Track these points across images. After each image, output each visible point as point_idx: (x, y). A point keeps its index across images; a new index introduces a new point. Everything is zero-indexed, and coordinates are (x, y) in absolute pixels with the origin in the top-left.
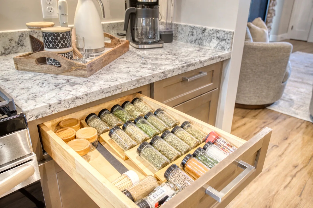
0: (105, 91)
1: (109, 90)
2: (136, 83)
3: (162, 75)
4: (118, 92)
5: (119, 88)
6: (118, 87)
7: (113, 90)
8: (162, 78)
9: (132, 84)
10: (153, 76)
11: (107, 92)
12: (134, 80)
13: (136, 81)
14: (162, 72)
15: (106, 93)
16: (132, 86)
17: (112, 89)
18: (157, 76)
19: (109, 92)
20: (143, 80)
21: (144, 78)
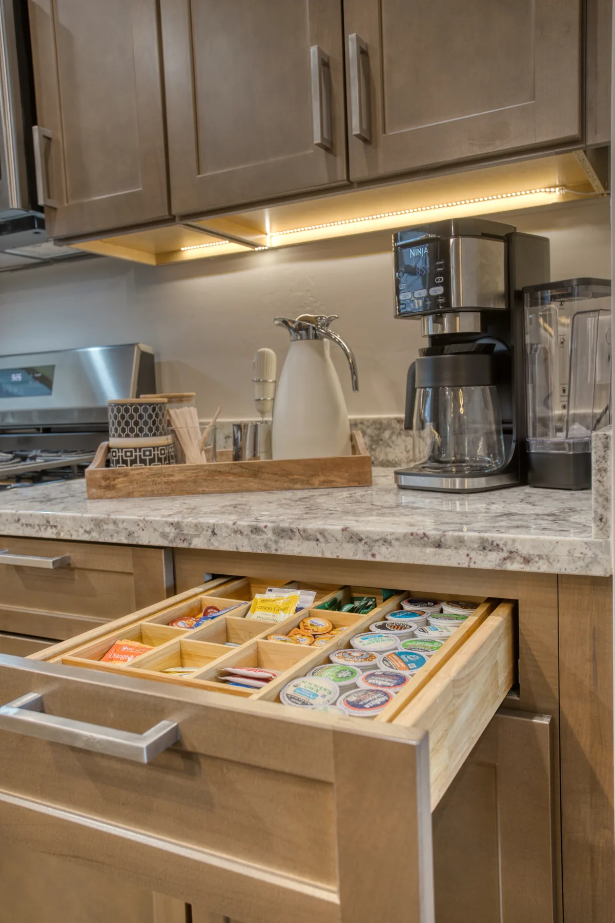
0: (23, 521)
1: (31, 522)
2: (92, 526)
3: (172, 532)
4: (49, 533)
5: (52, 524)
6: (48, 522)
7: (38, 525)
8: (171, 541)
9: (82, 528)
10: (142, 525)
11: (27, 525)
12: (88, 518)
13: (93, 523)
14: (172, 524)
15: (24, 526)
16: (81, 531)
17: (37, 522)
18: (155, 530)
19: (30, 525)
20: (111, 527)
21: (115, 522)
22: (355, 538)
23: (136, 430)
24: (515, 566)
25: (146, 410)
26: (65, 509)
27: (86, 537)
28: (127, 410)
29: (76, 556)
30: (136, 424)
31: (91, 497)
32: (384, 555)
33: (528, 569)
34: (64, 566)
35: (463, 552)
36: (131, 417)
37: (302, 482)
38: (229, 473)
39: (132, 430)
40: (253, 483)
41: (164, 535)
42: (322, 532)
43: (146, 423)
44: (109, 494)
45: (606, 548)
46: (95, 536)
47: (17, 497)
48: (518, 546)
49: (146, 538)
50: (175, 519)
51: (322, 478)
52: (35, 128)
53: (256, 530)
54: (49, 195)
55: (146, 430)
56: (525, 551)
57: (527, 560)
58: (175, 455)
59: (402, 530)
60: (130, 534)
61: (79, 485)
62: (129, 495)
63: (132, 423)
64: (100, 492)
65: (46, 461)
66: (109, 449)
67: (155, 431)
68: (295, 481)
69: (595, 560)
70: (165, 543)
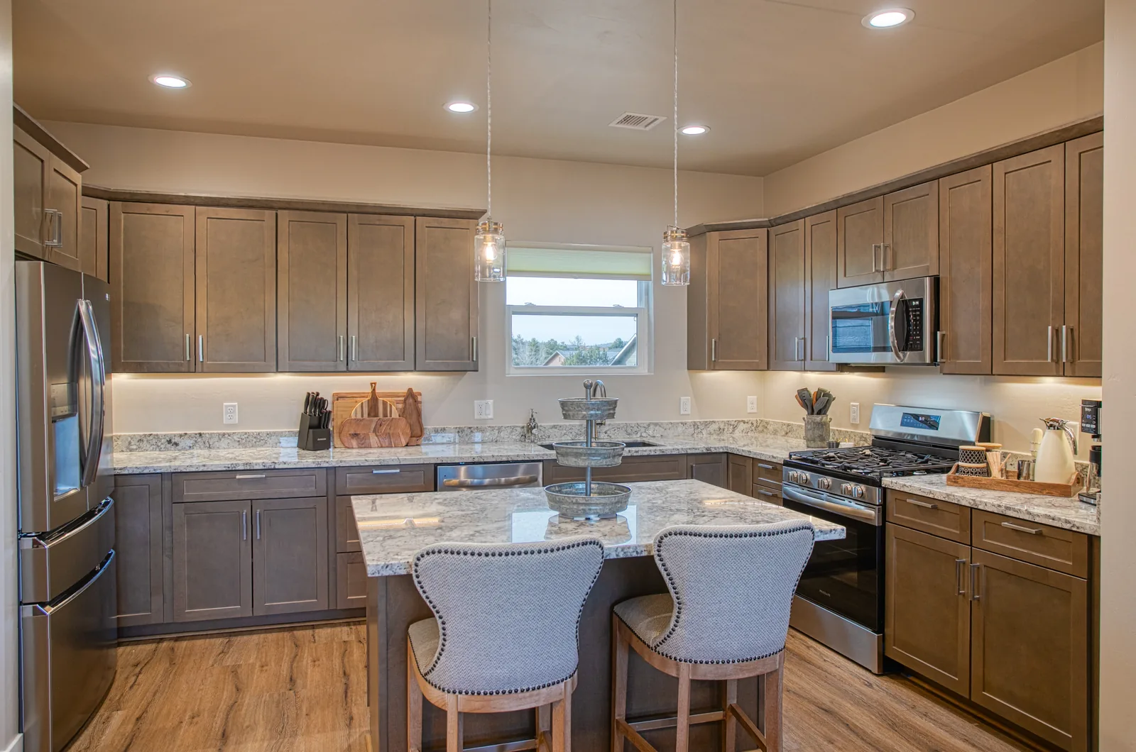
2: (946, 496)
3: (972, 502)
4: (931, 496)
16: (942, 497)
17: (927, 491)
20: (952, 497)
21: (954, 496)
22: (1030, 513)
23: (970, 460)
24: (1075, 529)
25: (974, 453)
26: (937, 488)
27: (943, 499)
28: (966, 452)
29: (940, 506)
30: (970, 458)
31: (948, 485)
32: (1037, 520)
33: (1078, 530)
34: (934, 508)
35: (1060, 522)
36: (968, 455)
37: (1038, 492)
38: (1006, 484)
39: (968, 460)
40: (1016, 489)
41: (970, 503)
42: (1019, 510)
43: (974, 458)
44: (955, 484)
45: (1099, 527)
46: (946, 499)
47: (920, 480)
48: (1075, 523)
49: (964, 503)
50: (974, 498)
51: (1047, 491)
52: (938, 332)
53: (999, 506)
54: (942, 357)
55: (974, 461)
56: (1077, 525)
57: (1078, 528)
58: (987, 472)
59: (1043, 513)
60: (959, 501)
61: (944, 477)
62: (963, 486)
63: (968, 457)
64: (952, 483)
65: (933, 464)
66: (958, 466)
67: (979, 462)
68: (1035, 491)
69: (1096, 531)
70: (969, 505)
